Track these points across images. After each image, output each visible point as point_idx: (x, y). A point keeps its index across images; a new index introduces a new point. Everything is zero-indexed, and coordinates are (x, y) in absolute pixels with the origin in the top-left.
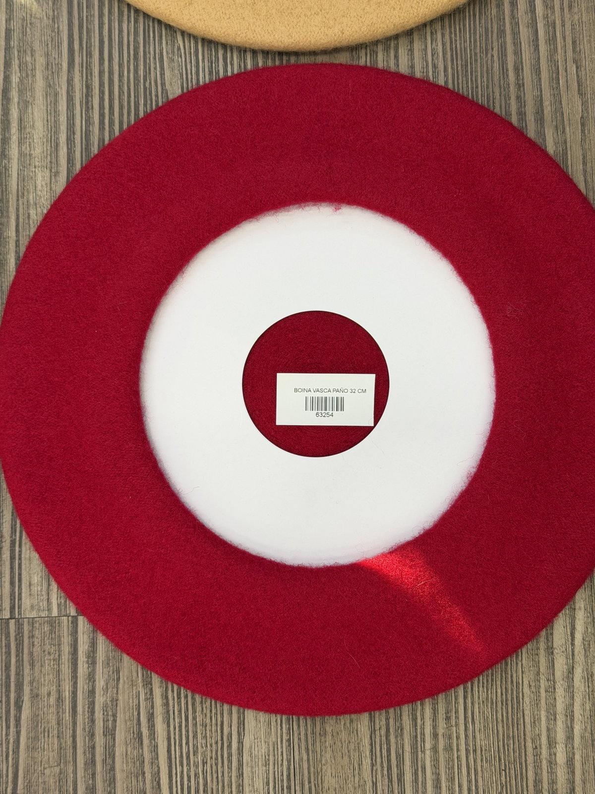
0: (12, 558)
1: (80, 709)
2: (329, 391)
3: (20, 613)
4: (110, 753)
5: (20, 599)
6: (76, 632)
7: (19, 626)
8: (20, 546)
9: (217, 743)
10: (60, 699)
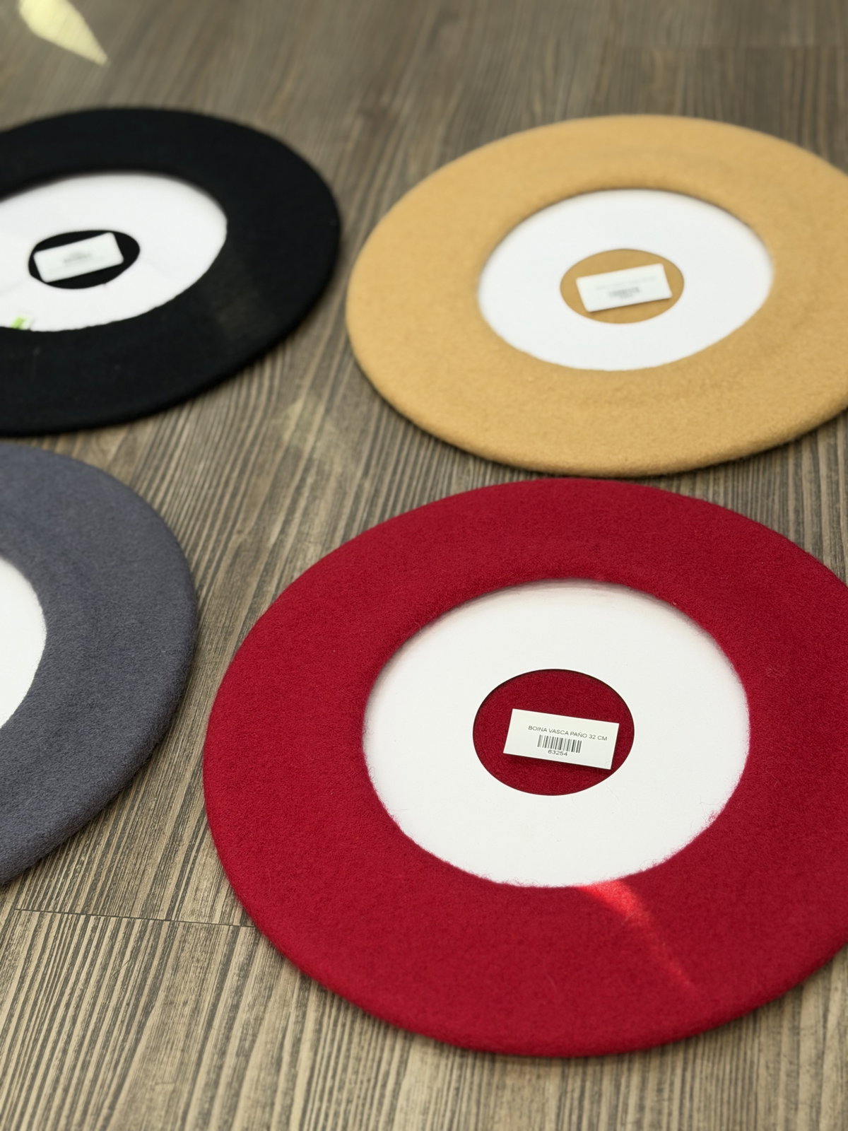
0: (186, 861)
1: (216, 1023)
2: (567, 733)
3: (177, 916)
4: (239, 1076)
5: (182, 901)
6: (235, 942)
7: (173, 929)
8: (198, 851)
9: (369, 1081)
10: (196, 1010)
